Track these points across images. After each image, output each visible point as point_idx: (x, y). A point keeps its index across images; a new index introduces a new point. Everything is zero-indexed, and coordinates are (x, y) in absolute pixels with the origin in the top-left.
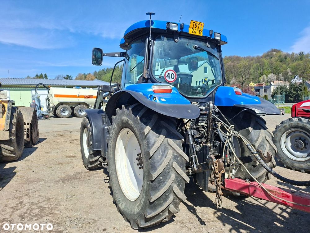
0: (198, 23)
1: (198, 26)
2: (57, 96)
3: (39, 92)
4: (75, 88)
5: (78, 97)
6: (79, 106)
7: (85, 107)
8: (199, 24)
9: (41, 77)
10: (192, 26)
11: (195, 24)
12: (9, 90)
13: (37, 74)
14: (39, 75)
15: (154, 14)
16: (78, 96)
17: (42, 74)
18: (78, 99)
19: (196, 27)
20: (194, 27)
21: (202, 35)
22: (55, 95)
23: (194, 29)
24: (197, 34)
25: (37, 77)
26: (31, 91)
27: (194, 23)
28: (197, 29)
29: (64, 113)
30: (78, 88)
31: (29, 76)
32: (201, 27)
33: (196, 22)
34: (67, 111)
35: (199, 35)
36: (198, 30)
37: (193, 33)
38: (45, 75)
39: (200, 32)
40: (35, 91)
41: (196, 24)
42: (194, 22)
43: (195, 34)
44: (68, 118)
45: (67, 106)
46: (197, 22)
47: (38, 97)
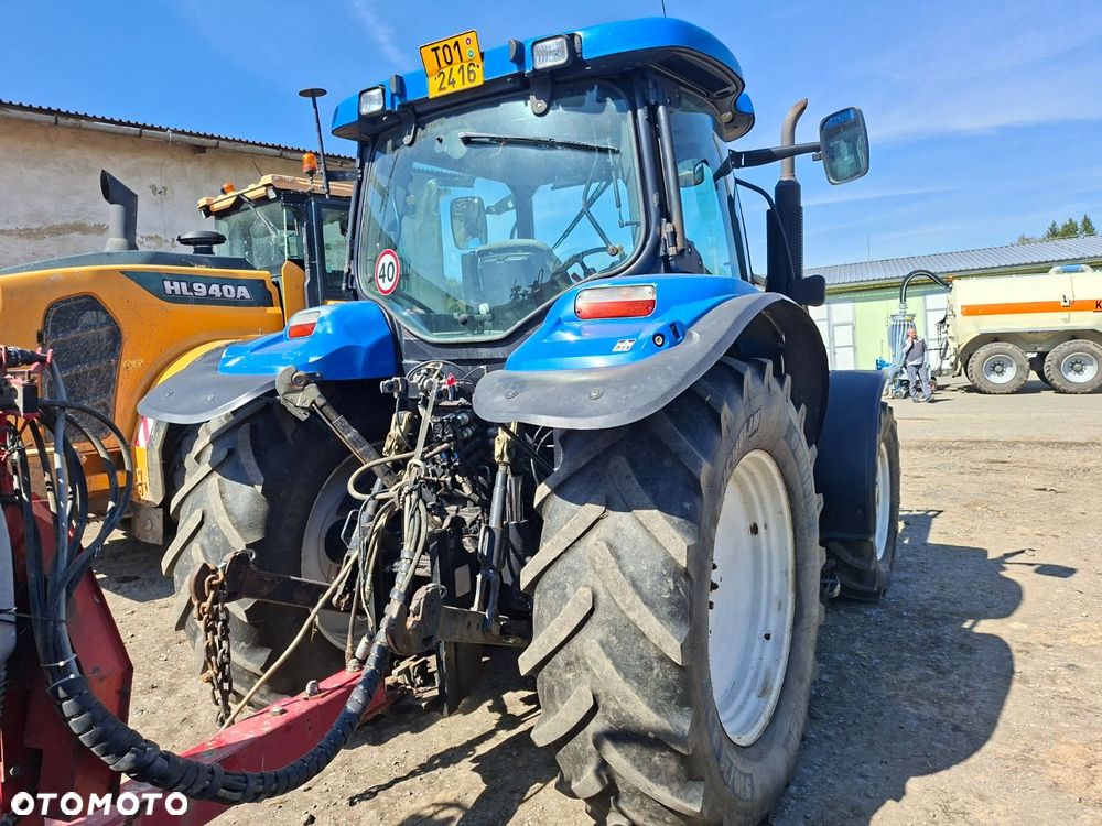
0: (451, 43)
1: (455, 53)
2: (970, 311)
3: (914, 304)
4: (1058, 272)
5: (1066, 309)
6: (1065, 346)
7: (1093, 348)
8: (457, 43)
9: (1069, 231)
10: (431, 64)
11: (440, 52)
12: (854, 301)
13: (1054, 224)
14: (1060, 228)
15: (323, 92)
16: (1063, 304)
17: (1071, 220)
18: (1065, 315)
19: (449, 63)
20: (443, 64)
21: (479, 82)
22: (963, 307)
23: (447, 71)
24: (459, 87)
25: (1054, 234)
26: (922, 298)
27: (435, 50)
28: (456, 68)
29: (1001, 373)
30: (1070, 272)
31: (1027, 236)
32: (470, 50)
33: (441, 45)
34: (1011, 366)
35: (469, 85)
36: (462, 67)
37: (445, 89)
38: (1087, 222)
39: (469, 72)
40: (899, 300)
41: (446, 54)
42: (433, 50)
43: (450, 90)
44: (1013, 393)
45: (1010, 346)
46: (445, 43)
47: (907, 318)
